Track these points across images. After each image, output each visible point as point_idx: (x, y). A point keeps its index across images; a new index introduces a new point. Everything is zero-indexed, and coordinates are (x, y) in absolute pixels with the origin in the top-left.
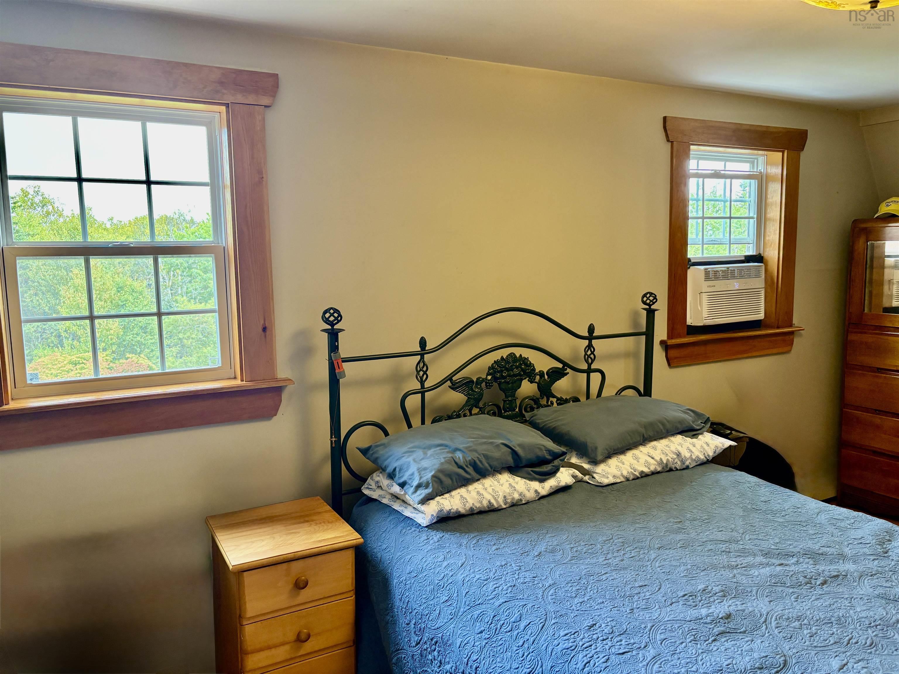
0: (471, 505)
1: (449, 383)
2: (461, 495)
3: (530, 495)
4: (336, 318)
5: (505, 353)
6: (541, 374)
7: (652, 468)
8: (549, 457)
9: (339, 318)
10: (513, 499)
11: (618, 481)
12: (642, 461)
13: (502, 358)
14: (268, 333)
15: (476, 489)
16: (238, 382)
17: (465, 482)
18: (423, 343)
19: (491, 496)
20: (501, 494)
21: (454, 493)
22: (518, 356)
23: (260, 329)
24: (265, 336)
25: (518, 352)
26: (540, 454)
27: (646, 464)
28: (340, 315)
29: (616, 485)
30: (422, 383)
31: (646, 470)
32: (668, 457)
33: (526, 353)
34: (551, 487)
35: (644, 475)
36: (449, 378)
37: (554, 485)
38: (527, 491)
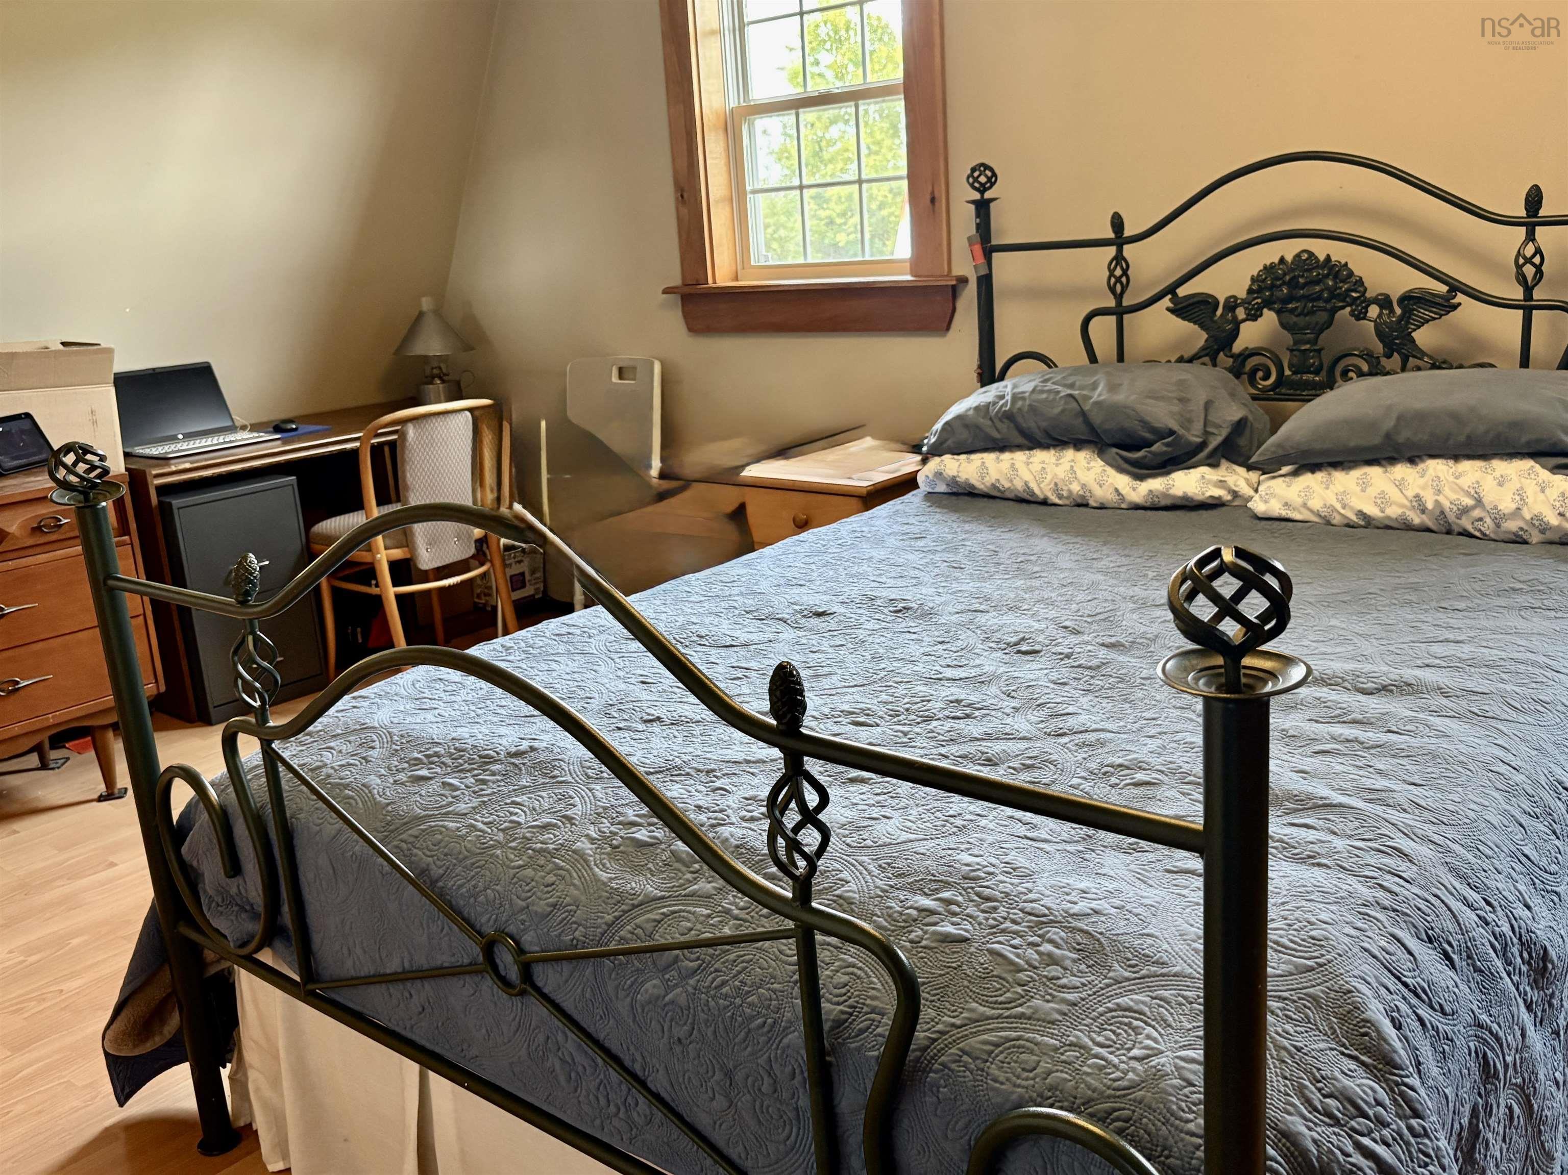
0: (993, 481)
1: (1166, 302)
2: (983, 463)
3: (1102, 494)
4: (989, 179)
5: (1289, 249)
6: (1384, 302)
7: (1393, 512)
8: (1148, 435)
9: (993, 180)
10: (1070, 491)
11: (1297, 516)
12: (1372, 491)
13: (1282, 260)
14: (937, 204)
15: (1012, 459)
16: (909, 278)
17: (1001, 447)
18: (1117, 223)
19: (1032, 477)
20: (1049, 477)
21: (974, 457)
22: (1322, 258)
23: (928, 201)
24: (934, 211)
25: (1321, 249)
26: (1127, 424)
27: (1379, 501)
28: (994, 174)
29: (1290, 524)
30: (1119, 298)
31: (1372, 511)
32: (1441, 498)
33: (1339, 252)
34: (1151, 491)
35: (1368, 522)
36: (1171, 290)
37: (1157, 490)
38: (1097, 487)
